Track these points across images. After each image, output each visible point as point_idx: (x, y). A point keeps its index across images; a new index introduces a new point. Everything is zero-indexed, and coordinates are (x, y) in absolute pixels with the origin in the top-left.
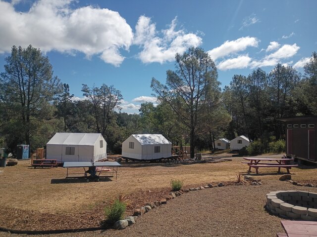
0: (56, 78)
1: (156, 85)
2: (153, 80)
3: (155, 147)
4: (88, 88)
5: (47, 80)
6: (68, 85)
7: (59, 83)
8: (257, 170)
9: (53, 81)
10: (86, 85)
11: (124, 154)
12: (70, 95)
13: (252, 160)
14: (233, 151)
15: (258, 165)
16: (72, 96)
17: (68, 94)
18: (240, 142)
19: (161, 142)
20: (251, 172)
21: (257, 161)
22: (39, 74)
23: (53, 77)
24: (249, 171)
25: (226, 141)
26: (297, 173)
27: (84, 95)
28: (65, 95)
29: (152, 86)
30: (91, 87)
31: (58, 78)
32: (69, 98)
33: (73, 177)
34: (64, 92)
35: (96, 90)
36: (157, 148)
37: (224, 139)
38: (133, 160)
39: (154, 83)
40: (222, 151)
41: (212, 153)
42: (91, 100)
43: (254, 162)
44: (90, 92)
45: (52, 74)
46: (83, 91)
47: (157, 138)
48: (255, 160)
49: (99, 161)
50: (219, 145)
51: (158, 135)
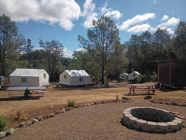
0: (21, 35)
1: (81, 39)
2: (79, 36)
3: (80, 78)
4: (43, 42)
5: (15, 36)
6: (30, 40)
7: (23, 38)
8: (134, 92)
9: (19, 37)
10: (42, 40)
11: (61, 82)
12: (32, 46)
13: (132, 86)
14: (130, 81)
15: (135, 89)
16: (33, 47)
17: (30, 45)
18: (134, 75)
19: (84, 75)
20: (131, 93)
21: (134, 87)
22: (9, 32)
23: (19, 34)
24: (130, 93)
25: (127, 74)
26: (159, 94)
27: (40, 46)
28: (28, 46)
29: (79, 39)
30: (44, 41)
31: (22, 35)
32: (31, 48)
33: (15, 97)
34: (28, 44)
35: (48, 43)
36: (81, 78)
37: (125, 74)
38: (67, 86)
39: (80, 38)
40: (123, 80)
41: (118, 82)
42: (45, 50)
43: (132, 87)
44: (44, 44)
45: (18, 32)
46: (40, 44)
47: (82, 73)
48: (133, 86)
49: (43, 86)
50: (123, 77)
51: (82, 71)
